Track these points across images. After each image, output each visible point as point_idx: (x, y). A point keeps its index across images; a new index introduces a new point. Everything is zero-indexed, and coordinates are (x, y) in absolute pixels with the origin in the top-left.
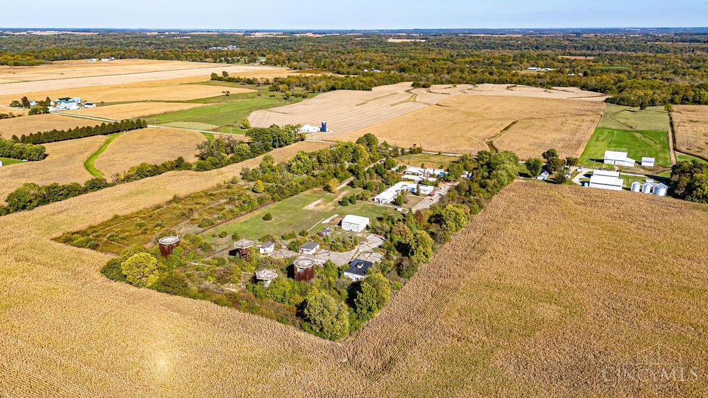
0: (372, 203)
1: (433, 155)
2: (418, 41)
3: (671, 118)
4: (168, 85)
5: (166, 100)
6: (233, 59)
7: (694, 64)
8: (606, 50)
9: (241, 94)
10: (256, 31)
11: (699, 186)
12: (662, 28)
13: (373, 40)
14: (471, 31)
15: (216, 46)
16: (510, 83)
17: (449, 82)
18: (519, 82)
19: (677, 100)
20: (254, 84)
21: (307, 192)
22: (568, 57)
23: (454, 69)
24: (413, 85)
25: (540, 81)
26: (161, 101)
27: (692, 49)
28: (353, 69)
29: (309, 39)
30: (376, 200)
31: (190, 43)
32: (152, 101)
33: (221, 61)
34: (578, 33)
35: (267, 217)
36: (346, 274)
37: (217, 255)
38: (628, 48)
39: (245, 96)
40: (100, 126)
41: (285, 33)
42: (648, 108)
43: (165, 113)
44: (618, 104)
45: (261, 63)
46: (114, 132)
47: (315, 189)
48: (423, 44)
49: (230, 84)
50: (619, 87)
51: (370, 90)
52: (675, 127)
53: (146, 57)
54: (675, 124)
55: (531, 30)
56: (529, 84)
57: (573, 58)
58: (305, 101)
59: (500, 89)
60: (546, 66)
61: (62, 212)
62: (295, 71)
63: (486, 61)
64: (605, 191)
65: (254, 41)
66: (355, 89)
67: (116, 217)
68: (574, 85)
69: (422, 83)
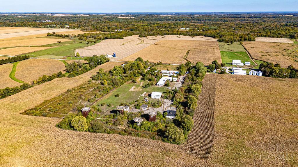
0: (156, 86)
1: (167, 65)
2: (131, 18)
3: (244, 47)
4: (27, 38)
5: (31, 46)
6: (53, 26)
7: (239, 26)
8: (205, 21)
9: (66, 42)
10: (57, 13)
11: (275, 72)
12: (221, 12)
13: (112, 17)
14: (151, 14)
15: (41, 20)
16: (177, 35)
17: (153, 35)
18: (180, 34)
19: (243, 40)
20: (69, 37)
21: (126, 84)
22: (194, 24)
23: (153, 29)
24: (139, 36)
25: (188, 33)
26: (29, 46)
27: (235, 20)
28: (110, 30)
29: (84, 17)
30: (157, 85)
31: (28, 19)
32: (23, 46)
33: (47, 27)
34: (193, 14)
35: (117, 96)
36: (167, 116)
37: (106, 114)
38: (213, 20)
39: (67, 42)
40: (7, 59)
41: (71, 14)
42: (234, 43)
43: (35, 52)
44: (222, 42)
45: (67, 28)
46: (15, 62)
47: (129, 82)
48: (134, 19)
49: (57, 37)
50: (219, 35)
51: (123, 38)
52: (247, 50)
53: (9, 26)
54: (247, 49)
55: (174, 13)
56: (184, 35)
57: (196, 24)
58: (97, 44)
59: (174, 37)
60: (187, 28)
61: (16, 100)
62: (84, 31)
63: (163, 26)
64: (241, 75)
65: (58, 18)
66: (116, 38)
67: (46, 101)
68: (201, 35)
69: (143, 35)
